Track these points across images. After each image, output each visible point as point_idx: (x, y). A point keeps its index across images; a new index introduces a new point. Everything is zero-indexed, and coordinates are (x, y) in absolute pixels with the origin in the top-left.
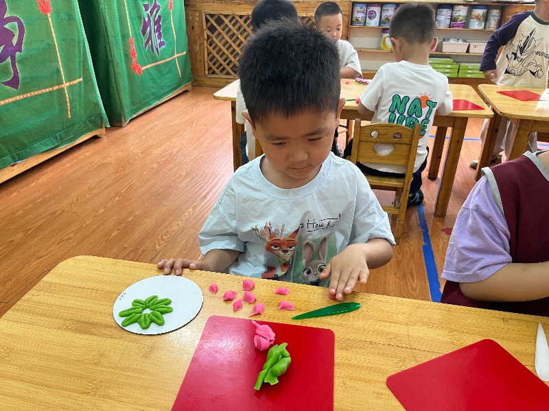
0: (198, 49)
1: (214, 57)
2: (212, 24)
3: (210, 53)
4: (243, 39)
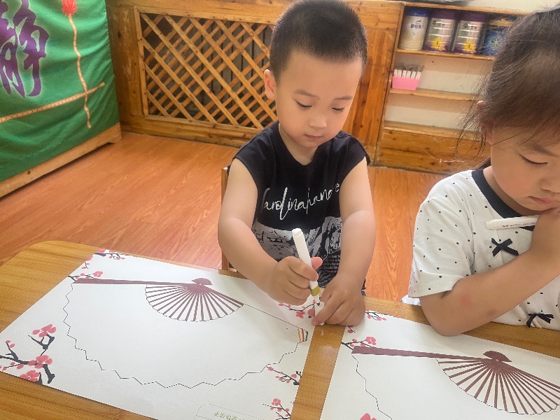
0: (129, 71)
2: (152, 31)
3: (151, 79)
4: (205, 61)
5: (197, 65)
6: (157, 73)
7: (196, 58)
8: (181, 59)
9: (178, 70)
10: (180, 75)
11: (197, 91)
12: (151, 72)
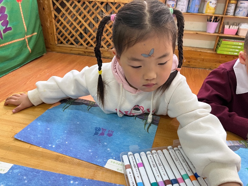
0: (49, 25)
1: (61, 32)
3: (58, 28)
4: (81, 19)
7: (77, 18)
8: (70, 19)
12: (58, 25)
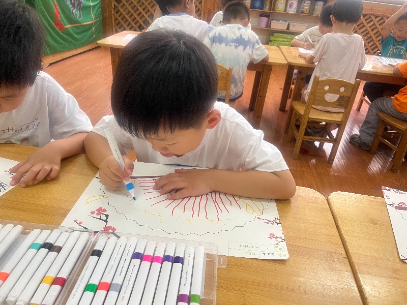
0: (107, 15)
1: (119, 22)
3: (117, 19)
4: (141, 10)
5: (138, 12)
6: (119, 16)
7: (138, 9)
8: (131, 10)
9: (129, 15)
10: (130, 17)
11: (138, 25)
12: (117, 16)
